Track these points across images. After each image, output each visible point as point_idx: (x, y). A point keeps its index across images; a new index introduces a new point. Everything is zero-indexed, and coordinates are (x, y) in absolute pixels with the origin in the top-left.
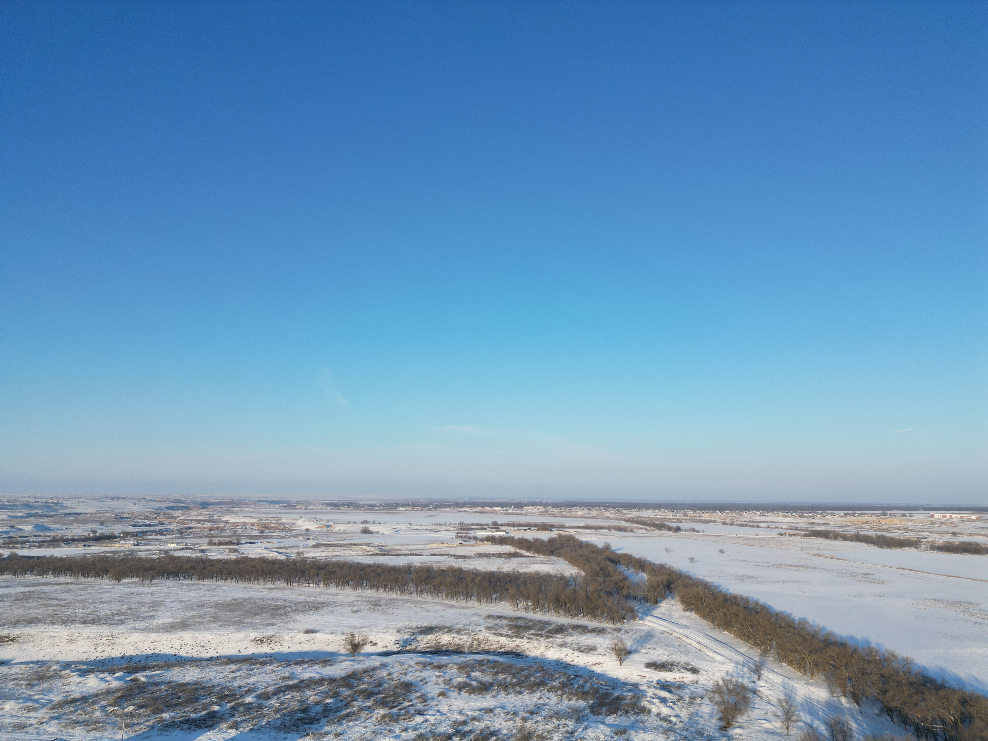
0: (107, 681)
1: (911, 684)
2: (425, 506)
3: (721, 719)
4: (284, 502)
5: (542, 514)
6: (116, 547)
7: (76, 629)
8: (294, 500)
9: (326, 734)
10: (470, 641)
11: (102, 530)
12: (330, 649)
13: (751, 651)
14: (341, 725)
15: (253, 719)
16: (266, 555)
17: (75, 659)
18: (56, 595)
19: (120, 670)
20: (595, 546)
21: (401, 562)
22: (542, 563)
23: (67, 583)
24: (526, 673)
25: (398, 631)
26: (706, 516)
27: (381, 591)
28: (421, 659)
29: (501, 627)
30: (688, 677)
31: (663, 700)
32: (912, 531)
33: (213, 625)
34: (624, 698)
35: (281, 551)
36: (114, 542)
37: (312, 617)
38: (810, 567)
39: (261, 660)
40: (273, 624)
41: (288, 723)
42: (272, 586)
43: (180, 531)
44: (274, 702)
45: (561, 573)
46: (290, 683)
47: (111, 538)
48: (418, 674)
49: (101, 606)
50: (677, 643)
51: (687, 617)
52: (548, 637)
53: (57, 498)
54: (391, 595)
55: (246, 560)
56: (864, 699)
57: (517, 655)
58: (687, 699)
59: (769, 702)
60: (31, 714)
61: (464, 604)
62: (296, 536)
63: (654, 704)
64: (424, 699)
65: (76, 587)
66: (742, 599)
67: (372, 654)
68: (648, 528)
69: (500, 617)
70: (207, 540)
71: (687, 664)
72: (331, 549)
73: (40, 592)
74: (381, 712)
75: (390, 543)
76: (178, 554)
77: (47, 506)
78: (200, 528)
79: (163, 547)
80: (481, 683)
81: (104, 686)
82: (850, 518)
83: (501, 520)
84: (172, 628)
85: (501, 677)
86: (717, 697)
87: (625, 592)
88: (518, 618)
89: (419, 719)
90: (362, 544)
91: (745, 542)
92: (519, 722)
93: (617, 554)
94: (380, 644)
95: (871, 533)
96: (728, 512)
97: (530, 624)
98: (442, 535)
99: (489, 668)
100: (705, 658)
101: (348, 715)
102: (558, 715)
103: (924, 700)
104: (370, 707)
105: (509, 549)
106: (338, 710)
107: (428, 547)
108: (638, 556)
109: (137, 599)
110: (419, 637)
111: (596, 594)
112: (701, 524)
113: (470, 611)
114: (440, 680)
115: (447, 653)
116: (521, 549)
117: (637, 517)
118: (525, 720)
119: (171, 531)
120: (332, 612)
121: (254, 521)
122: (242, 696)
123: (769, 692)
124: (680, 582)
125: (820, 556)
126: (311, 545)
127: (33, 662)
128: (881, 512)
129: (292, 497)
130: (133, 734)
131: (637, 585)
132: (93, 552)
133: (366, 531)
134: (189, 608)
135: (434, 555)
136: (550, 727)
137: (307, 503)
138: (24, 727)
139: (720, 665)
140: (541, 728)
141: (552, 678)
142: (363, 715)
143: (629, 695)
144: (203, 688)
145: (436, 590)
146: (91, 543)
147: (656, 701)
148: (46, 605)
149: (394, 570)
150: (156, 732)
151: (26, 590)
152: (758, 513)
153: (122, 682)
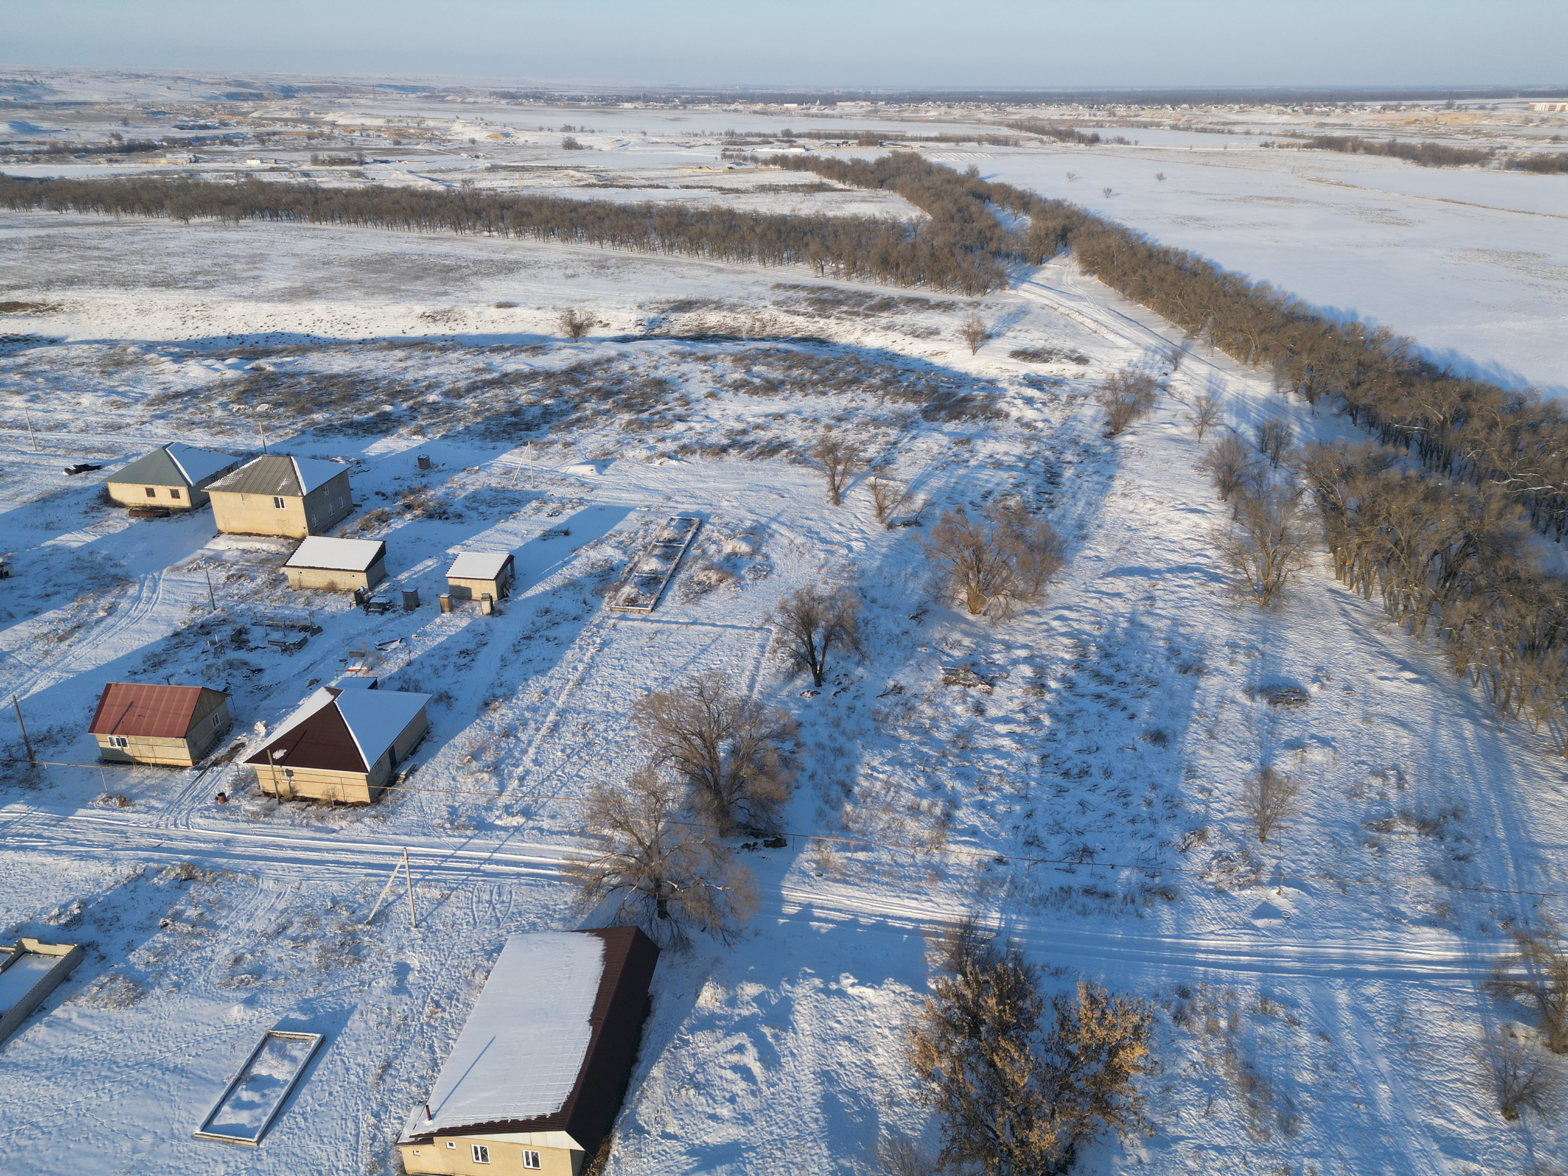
0: (217, 370)
1: (1399, 374)
2: (666, 101)
3: (1108, 424)
4: (424, 89)
5: (868, 115)
6: (162, 163)
7: (143, 295)
8: (440, 86)
9: (552, 443)
10: (749, 321)
11: (130, 134)
12: (540, 331)
13: (1173, 331)
14: (571, 432)
15: (445, 423)
16: (412, 184)
17: (158, 338)
18: (94, 243)
19: (231, 354)
20: (952, 172)
21: (634, 198)
22: (864, 200)
23: (104, 224)
24: (832, 366)
25: (640, 307)
26: (1147, 114)
27: (607, 244)
28: (678, 348)
29: (797, 301)
30: (1071, 369)
31: (1029, 401)
32: (1486, 135)
33: (356, 293)
34: (973, 399)
35: (435, 176)
36: (156, 156)
37: (504, 284)
38: (1299, 201)
39: (440, 344)
40: (446, 293)
41: (495, 429)
42: (432, 235)
43: (261, 139)
44: (468, 401)
45: (894, 218)
46: (489, 377)
47: (146, 148)
48: (674, 367)
49: (170, 260)
50: (1062, 322)
51: (1084, 284)
52: (867, 316)
53: (31, 73)
54: (623, 252)
55: (380, 191)
56: (1323, 395)
57: (821, 342)
58: (1064, 398)
59: (1182, 401)
60: (122, 411)
61: (739, 267)
62: (457, 151)
63: (1014, 405)
64: (685, 401)
65: (120, 229)
66: (1176, 254)
67: (604, 340)
68: (1045, 138)
69: (795, 287)
70: (308, 155)
71: (1073, 351)
72: (517, 175)
73: (66, 237)
74: (626, 417)
75: (614, 167)
76: (267, 178)
77: (17, 88)
78: (290, 133)
79: (238, 166)
80: (767, 381)
81: (216, 376)
82: (1390, 114)
83: (799, 126)
84: (291, 295)
85: (796, 372)
86: (1109, 395)
87: (993, 246)
88: (823, 288)
89: (679, 427)
90: (567, 168)
91: (1202, 160)
92: (821, 431)
93: (987, 185)
94: (614, 325)
95: (1416, 141)
96: (1185, 106)
97: (841, 296)
98: (698, 153)
99: (779, 360)
100: (1102, 343)
101: (579, 420)
102: (876, 422)
103: (1410, 394)
104: (609, 411)
105: (810, 177)
106: (563, 413)
107: (676, 173)
108: (1020, 188)
109: (224, 250)
110: (673, 316)
111: (946, 251)
112: (1136, 130)
113: (748, 278)
114: (708, 376)
115: (716, 338)
116: (831, 177)
117: (1030, 119)
118: (829, 428)
119: (244, 139)
120: (535, 276)
121: (380, 122)
122: (422, 393)
123: (1186, 387)
124: (1083, 229)
125: (1319, 180)
126: (483, 167)
127: (97, 342)
128: (1444, 102)
129: (439, 80)
130: (278, 440)
131: (1015, 234)
132: (128, 171)
133: (570, 145)
134: (310, 265)
135: (687, 187)
136: (864, 436)
137: (463, 92)
138: (120, 428)
139: (1121, 352)
140: (851, 438)
141: (870, 373)
142: (601, 420)
143: (980, 395)
144: (363, 382)
145: (694, 244)
146: (118, 156)
147: (1019, 402)
148: (84, 258)
149: (624, 211)
150: (308, 438)
151: (42, 232)
152: (1237, 107)
153: (240, 372)
